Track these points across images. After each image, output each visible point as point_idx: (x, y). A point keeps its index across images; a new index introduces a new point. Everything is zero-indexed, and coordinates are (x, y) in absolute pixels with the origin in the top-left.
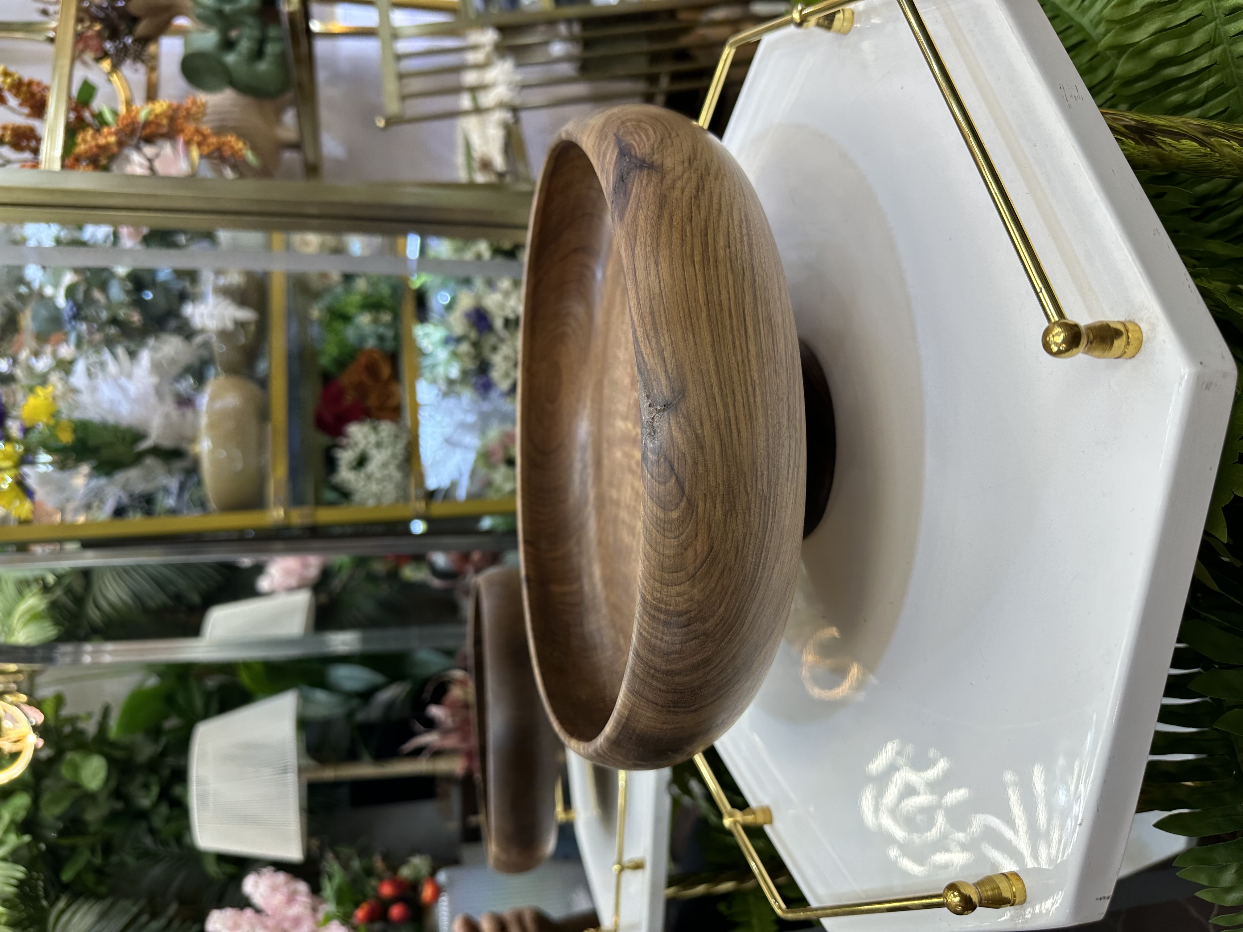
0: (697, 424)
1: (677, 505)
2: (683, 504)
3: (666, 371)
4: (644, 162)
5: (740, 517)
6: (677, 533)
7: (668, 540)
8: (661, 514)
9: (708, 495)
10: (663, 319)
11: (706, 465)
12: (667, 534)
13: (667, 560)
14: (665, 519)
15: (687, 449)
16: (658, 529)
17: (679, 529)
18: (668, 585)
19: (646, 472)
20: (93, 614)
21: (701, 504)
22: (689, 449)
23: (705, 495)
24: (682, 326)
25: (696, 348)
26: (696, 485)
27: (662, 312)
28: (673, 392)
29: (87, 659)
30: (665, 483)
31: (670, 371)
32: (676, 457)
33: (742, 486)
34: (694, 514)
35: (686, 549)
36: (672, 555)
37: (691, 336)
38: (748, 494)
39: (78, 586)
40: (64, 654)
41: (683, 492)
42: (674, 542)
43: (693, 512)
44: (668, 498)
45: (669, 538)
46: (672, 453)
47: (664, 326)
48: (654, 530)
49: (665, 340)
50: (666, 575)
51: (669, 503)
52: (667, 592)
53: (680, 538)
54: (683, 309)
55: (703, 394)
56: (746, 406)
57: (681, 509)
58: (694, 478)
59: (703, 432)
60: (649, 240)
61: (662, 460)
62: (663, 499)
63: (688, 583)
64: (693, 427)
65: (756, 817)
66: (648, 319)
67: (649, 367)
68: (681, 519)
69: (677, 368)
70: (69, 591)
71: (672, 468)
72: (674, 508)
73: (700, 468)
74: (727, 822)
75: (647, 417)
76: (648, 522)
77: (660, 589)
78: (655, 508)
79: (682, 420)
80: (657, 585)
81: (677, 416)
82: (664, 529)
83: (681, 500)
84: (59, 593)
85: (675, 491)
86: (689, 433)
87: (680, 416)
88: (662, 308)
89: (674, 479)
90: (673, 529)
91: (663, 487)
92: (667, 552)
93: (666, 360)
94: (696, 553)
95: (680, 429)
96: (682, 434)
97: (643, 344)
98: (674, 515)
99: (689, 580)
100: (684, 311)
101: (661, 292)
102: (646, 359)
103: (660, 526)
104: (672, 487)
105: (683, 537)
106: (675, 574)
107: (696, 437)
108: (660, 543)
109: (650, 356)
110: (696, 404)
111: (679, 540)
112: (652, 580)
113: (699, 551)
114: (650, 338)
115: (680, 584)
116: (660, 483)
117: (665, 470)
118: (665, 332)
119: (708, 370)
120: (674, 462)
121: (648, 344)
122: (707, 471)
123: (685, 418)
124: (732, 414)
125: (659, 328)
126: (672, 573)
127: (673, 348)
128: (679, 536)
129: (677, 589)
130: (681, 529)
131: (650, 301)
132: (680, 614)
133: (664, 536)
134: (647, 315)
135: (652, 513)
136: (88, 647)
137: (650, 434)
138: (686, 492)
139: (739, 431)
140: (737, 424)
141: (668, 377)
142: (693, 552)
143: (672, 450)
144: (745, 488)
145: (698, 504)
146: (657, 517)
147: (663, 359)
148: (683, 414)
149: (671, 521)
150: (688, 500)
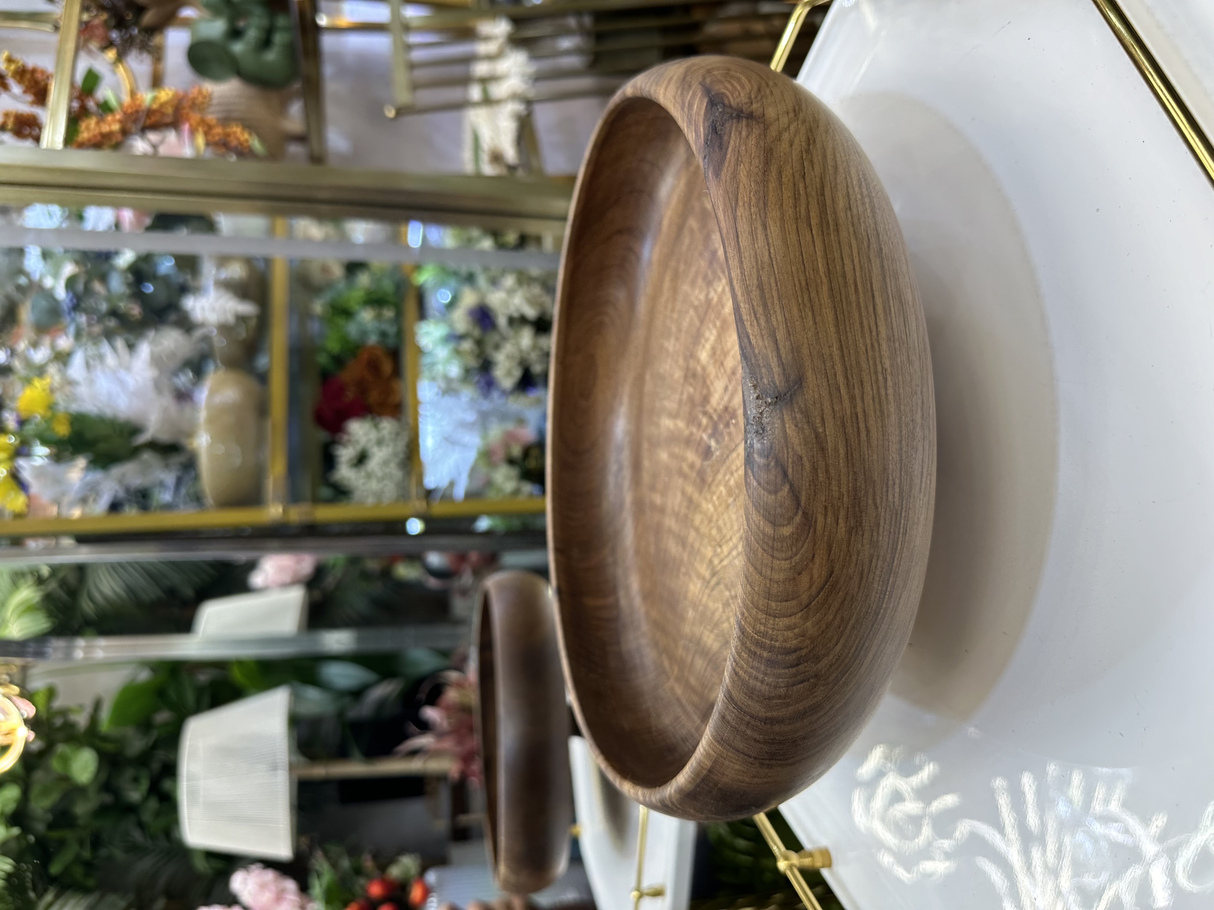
0: (818, 421)
1: (790, 519)
2: (798, 519)
3: (779, 357)
4: (742, 111)
5: (867, 535)
6: (789, 553)
7: (778, 562)
8: (769, 530)
9: (830, 508)
10: (775, 294)
11: (827, 471)
12: (776, 554)
13: (775, 585)
14: (774, 535)
15: (804, 451)
16: (765, 547)
17: (791, 548)
18: (775, 617)
19: (752, 478)
20: (87, 607)
21: (820, 519)
22: (807, 452)
23: (826, 507)
24: (798, 301)
25: (816, 328)
26: (815, 495)
27: (773, 284)
28: (787, 381)
29: (79, 654)
30: (776, 492)
31: (784, 356)
32: (790, 460)
33: (870, 497)
34: (811, 530)
35: (800, 573)
36: (781, 579)
37: (810, 314)
38: (876, 507)
39: (72, 579)
40: (55, 649)
41: (798, 504)
42: (785, 564)
43: (809, 529)
44: (779, 510)
45: (779, 560)
46: (786, 455)
47: (776, 301)
48: (760, 550)
49: (778, 318)
50: (773, 604)
51: (781, 516)
52: (774, 625)
53: (793, 560)
54: (799, 280)
55: (825, 384)
56: (877, 400)
57: (795, 525)
58: (812, 487)
59: (825, 431)
60: (754, 201)
61: (772, 464)
62: (773, 513)
63: (800, 614)
64: (812, 424)
65: (813, 860)
66: (756, 293)
67: (756, 351)
68: (795, 536)
69: (793, 352)
70: (63, 583)
71: (785, 474)
72: (785, 522)
73: (820, 475)
74: (782, 865)
75: (754, 411)
76: (753, 539)
77: (764, 620)
78: (762, 523)
79: (798, 416)
80: (761, 616)
81: (792, 410)
82: (773, 548)
83: (796, 514)
84: (53, 585)
85: (788, 502)
86: (807, 432)
87: (796, 410)
88: (773, 280)
89: (786, 488)
90: (784, 549)
91: (773, 497)
92: (776, 576)
93: (779, 342)
94: (811, 579)
95: (796, 426)
96: (798, 432)
97: (749, 323)
98: (787, 531)
99: (801, 611)
100: (800, 284)
101: (772, 261)
102: (753, 342)
103: (767, 544)
104: (784, 498)
105: (796, 559)
106: (784, 603)
107: (816, 437)
108: (767, 565)
109: (758, 337)
110: (816, 397)
111: (791, 562)
112: (755, 610)
113: (816, 576)
114: (758, 316)
115: (790, 616)
116: (770, 492)
117: (776, 477)
118: (777, 308)
119: (831, 355)
120: (788, 467)
121: (755, 323)
122: (829, 478)
123: (802, 413)
124: (859, 409)
125: (769, 304)
126: (781, 601)
127: (787, 327)
128: (791, 558)
129: (787, 621)
130: (794, 549)
131: (758, 272)
132: (788, 652)
133: (773, 556)
134: (755, 288)
135: (759, 528)
136: (81, 642)
137: (757, 432)
138: (803, 503)
139: (868, 431)
140: (866, 421)
141: (781, 364)
142: (808, 577)
143: (786, 452)
144: (874, 499)
145: (816, 518)
146: (764, 534)
147: (776, 342)
148: (800, 408)
149: (782, 539)
150: (805, 514)
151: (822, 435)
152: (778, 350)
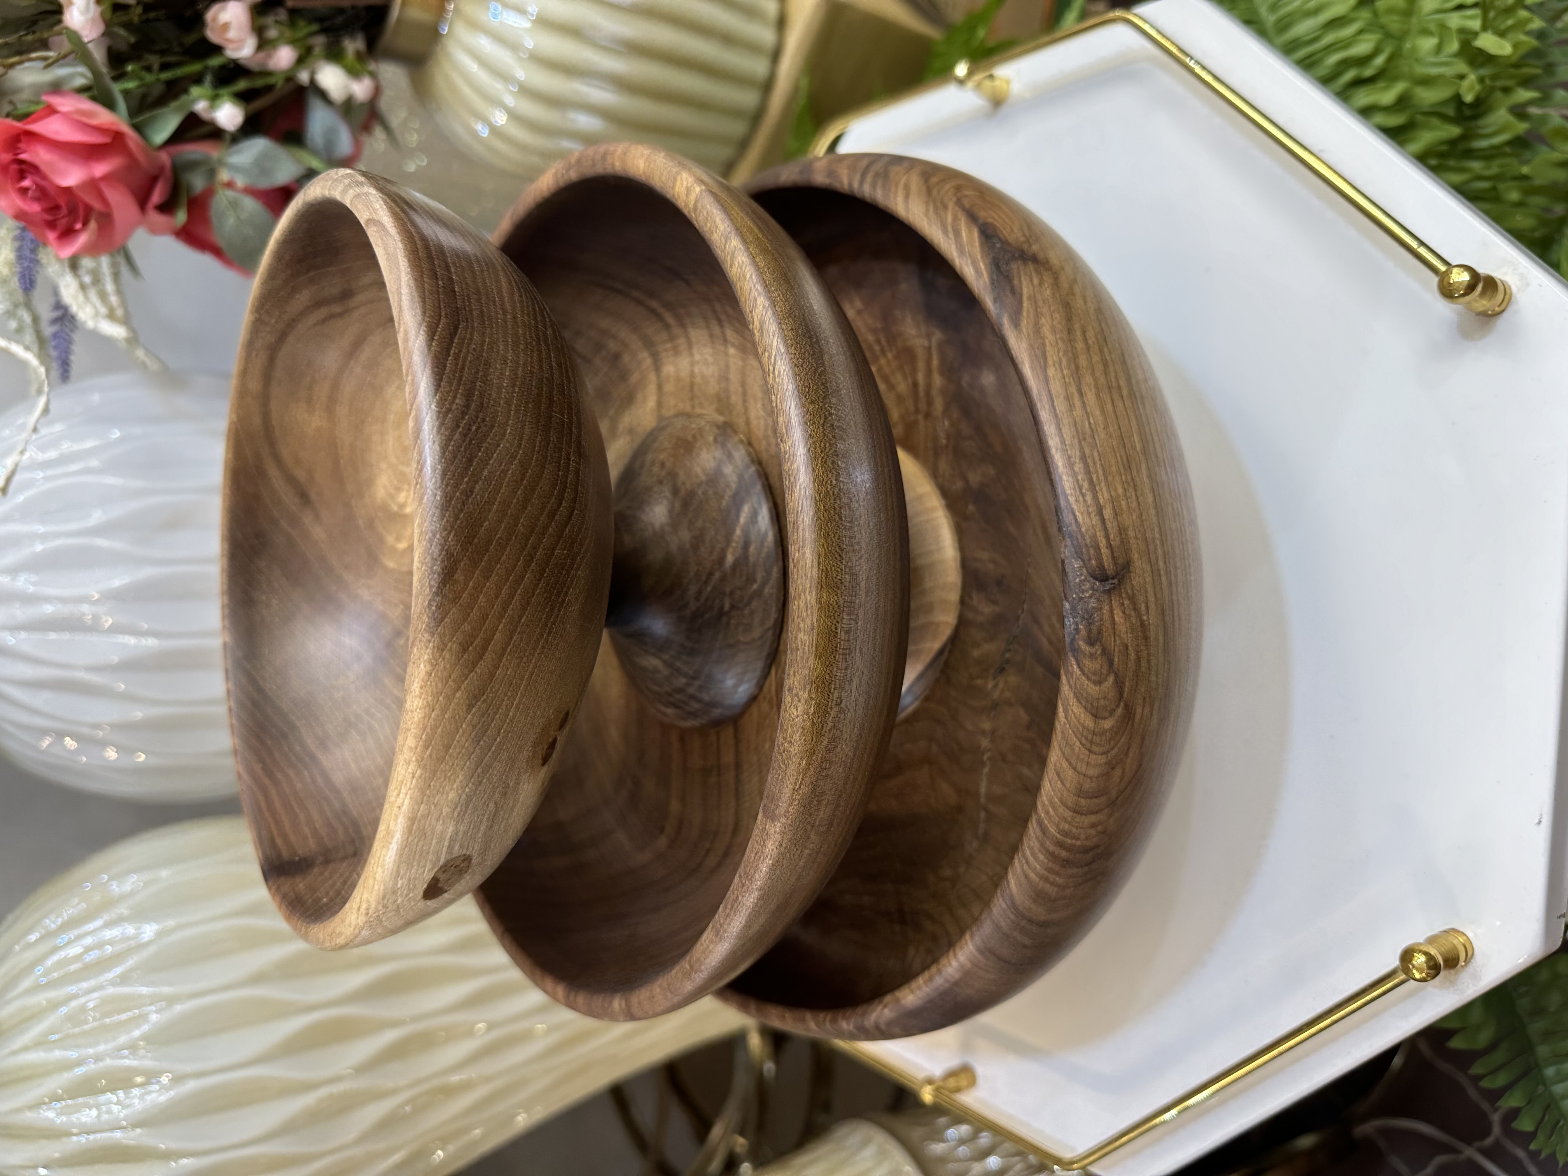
0: (1144, 609)
1: (1112, 712)
2: (1119, 711)
3: (1107, 537)
4: (1023, 251)
6: (1107, 748)
7: (1095, 756)
8: (1089, 722)
9: (1148, 699)
10: (1099, 467)
11: (1149, 661)
12: (1095, 748)
13: (1088, 782)
14: (1094, 728)
16: (1084, 741)
17: (1110, 742)
18: (1082, 814)
19: (1075, 667)
21: (1139, 710)
22: (1132, 640)
23: (1144, 698)
24: (1122, 479)
25: (1138, 509)
26: (1136, 686)
27: (1097, 459)
28: (1116, 564)
30: (1099, 683)
31: (1112, 537)
32: (1117, 649)
34: (1130, 722)
35: (1113, 768)
36: (1096, 776)
37: (1132, 494)
41: (1121, 694)
42: (1102, 759)
43: (1129, 721)
44: (1102, 702)
45: (1095, 754)
46: (1113, 644)
47: (1102, 477)
48: (1078, 743)
49: (1104, 494)
50: (1083, 801)
51: (1103, 708)
52: (1079, 822)
53: (1109, 755)
54: (1121, 457)
55: (1149, 569)
57: (1116, 717)
58: (1135, 678)
59: (1149, 619)
60: (1064, 361)
61: (1099, 652)
62: (1095, 704)
63: (1106, 810)
64: (1139, 612)
66: (1078, 467)
67: (1083, 530)
68: (1115, 729)
69: (1121, 534)
71: (1111, 663)
72: (1107, 715)
73: (1143, 665)
76: (1069, 731)
77: (1070, 818)
78: (1083, 715)
79: (1126, 602)
80: (1068, 814)
81: (1120, 596)
82: (1092, 742)
83: (1118, 706)
85: (1111, 693)
86: (1135, 619)
87: (1124, 596)
88: (1096, 454)
89: (1111, 679)
90: (1102, 743)
91: (1097, 688)
92: (1090, 772)
93: (1108, 522)
94: (1123, 772)
95: (1124, 613)
96: (1126, 620)
97: (1074, 498)
98: (1108, 724)
99: (1108, 806)
100: (1122, 461)
101: (1092, 431)
102: (1080, 519)
103: (1086, 738)
104: (1109, 689)
105: (1114, 752)
106: (1093, 800)
107: (1141, 624)
108: (1083, 759)
109: (1083, 515)
110: (1142, 582)
111: (1107, 757)
112: (1061, 808)
113: (1126, 770)
114: (1084, 491)
115: (1096, 813)
116: (1095, 683)
117: (1101, 666)
118: (1103, 484)
119: (1152, 539)
120: (1114, 656)
121: (1081, 499)
122: (1149, 668)
123: (1129, 599)
125: (1094, 481)
126: (1091, 798)
127: (1114, 506)
128: (1108, 752)
129: (1093, 818)
130: (1112, 743)
131: (1080, 442)
132: (1086, 850)
133: (1090, 751)
134: (1077, 461)
135: (1078, 720)
137: (1083, 617)
138: (1125, 695)
141: (1110, 545)
142: (1120, 772)
143: (1113, 640)
145: (1135, 710)
146: (1083, 726)
147: (1103, 521)
148: (1127, 593)
149: (1103, 733)
150: (1126, 705)
151: (1146, 623)
152: (1106, 529)
